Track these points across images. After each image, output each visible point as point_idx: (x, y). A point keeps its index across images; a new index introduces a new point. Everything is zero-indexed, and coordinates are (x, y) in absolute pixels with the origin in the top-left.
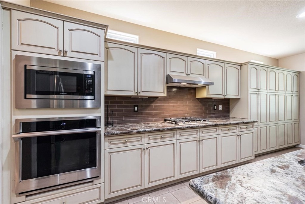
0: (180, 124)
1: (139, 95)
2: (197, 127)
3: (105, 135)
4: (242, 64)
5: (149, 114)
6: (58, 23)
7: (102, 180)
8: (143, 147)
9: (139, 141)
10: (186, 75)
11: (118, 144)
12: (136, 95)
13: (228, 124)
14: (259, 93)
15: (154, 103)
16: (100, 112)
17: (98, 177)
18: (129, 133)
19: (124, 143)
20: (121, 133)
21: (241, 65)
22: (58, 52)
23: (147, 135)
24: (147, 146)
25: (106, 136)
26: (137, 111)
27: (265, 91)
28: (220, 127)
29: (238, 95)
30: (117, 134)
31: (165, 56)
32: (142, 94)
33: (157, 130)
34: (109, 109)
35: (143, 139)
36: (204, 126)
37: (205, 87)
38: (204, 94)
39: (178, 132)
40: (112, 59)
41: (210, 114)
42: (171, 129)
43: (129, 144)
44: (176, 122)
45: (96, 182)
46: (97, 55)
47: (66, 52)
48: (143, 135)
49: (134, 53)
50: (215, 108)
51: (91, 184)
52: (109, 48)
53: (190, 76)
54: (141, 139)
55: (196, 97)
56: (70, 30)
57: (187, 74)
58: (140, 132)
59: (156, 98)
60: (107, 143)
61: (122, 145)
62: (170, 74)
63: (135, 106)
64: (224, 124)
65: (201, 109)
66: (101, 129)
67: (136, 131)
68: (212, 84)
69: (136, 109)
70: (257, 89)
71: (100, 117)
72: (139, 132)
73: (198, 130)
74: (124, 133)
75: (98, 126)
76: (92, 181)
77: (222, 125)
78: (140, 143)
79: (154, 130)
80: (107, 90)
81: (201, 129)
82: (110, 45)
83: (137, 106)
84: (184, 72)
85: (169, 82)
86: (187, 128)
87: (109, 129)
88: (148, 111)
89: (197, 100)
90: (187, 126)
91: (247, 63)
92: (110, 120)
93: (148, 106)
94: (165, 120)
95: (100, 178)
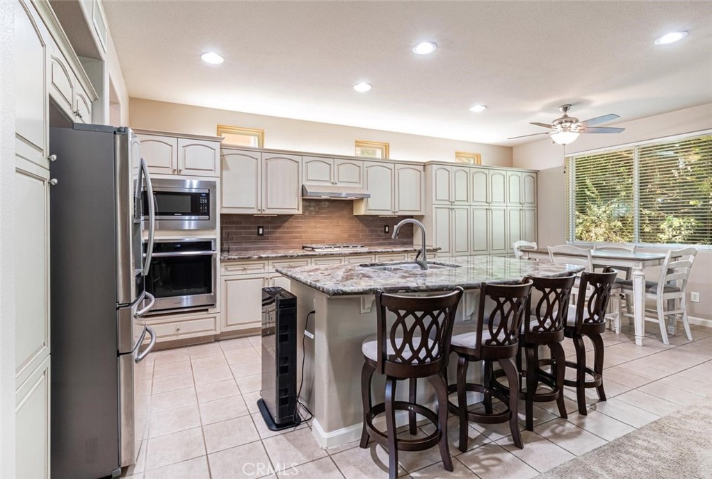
0: (317, 250)
1: (263, 213)
2: (339, 254)
3: (221, 259)
4: (425, 163)
5: (279, 238)
6: (173, 141)
7: (218, 309)
8: (266, 276)
9: (261, 269)
10: (331, 185)
11: (235, 271)
12: (260, 213)
13: (388, 252)
14: (454, 207)
15: (287, 223)
16: (216, 234)
17: (213, 305)
18: (249, 258)
19: (243, 270)
20: (239, 258)
21: (424, 165)
22: (172, 171)
23: (271, 262)
24: (271, 275)
25: (222, 261)
26: (262, 235)
27: (467, 204)
28: (377, 256)
29: (420, 211)
30: (234, 259)
31: (300, 161)
32: (268, 212)
33: (283, 256)
34: (224, 231)
35: (266, 267)
36: (351, 253)
37: (362, 199)
38: (361, 210)
39: (313, 260)
40: (228, 169)
41: (378, 239)
42: (302, 256)
43: (248, 272)
44: (313, 248)
45: (211, 310)
46: (212, 170)
47: (180, 170)
48: (266, 262)
49: (257, 159)
50: (387, 230)
51: (205, 313)
52: (224, 156)
53: (337, 185)
54: (264, 267)
55: (355, 214)
56: (184, 147)
57: (333, 183)
58: (262, 258)
59: (291, 216)
60: (223, 269)
61: (240, 272)
62: (306, 184)
63: (259, 227)
64: (382, 252)
65: (362, 231)
66: (216, 252)
67: (256, 256)
68: (368, 196)
69: (261, 231)
70: (449, 201)
71: (215, 240)
72: (260, 258)
73: (343, 258)
74: (242, 258)
75: (213, 249)
76: (207, 310)
77: (378, 252)
78: (262, 271)
79: (280, 257)
80: (222, 207)
81: (346, 258)
82: (225, 151)
83: (262, 227)
84: (328, 179)
85: (305, 195)
86: (325, 255)
87: (225, 254)
88: (278, 234)
89: (355, 218)
90: (324, 253)
91: (432, 163)
92: (225, 246)
93: (278, 227)
94: (303, 248)
95: (215, 307)
